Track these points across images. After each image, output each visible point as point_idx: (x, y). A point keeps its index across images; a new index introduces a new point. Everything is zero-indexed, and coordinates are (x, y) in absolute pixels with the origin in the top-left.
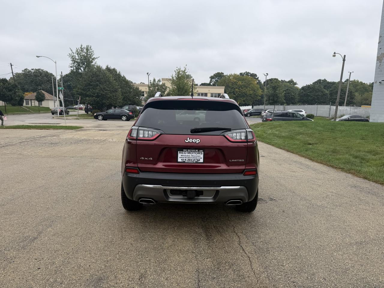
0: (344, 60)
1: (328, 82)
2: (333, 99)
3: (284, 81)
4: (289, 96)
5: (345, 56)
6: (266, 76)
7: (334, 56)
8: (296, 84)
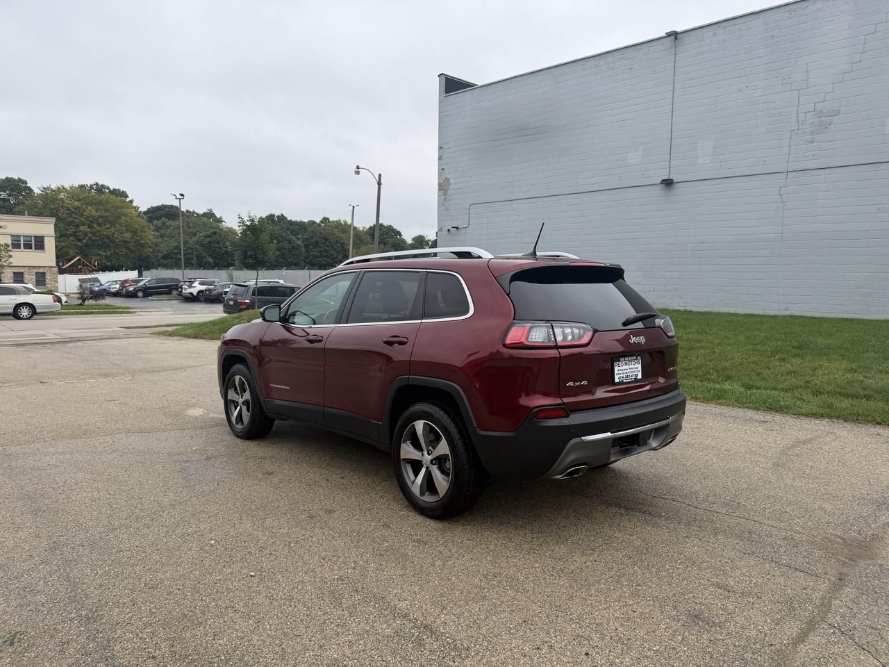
0: (379, 184)
1: (291, 221)
2: (311, 258)
3: (194, 212)
4: (219, 248)
5: (380, 175)
6: (180, 199)
7: (358, 173)
8: (220, 220)
